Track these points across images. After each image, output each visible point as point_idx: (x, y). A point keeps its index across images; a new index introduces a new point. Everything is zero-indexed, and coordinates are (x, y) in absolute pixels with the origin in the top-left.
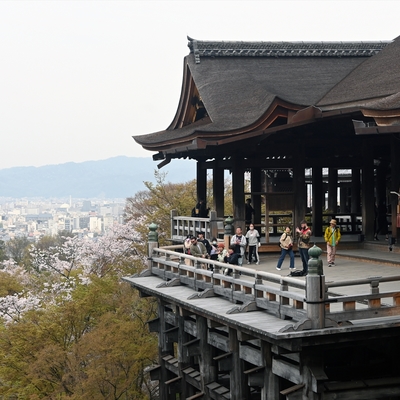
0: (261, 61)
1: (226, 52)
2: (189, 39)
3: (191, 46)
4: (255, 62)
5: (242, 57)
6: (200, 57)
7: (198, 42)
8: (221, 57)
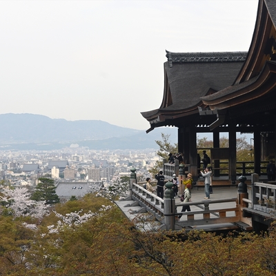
0: (211, 65)
1: (189, 60)
2: (167, 52)
3: (167, 56)
4: (207, 65)
5: (200, 62)
6: (173, 63)
7: (172, 53)
8: (186, 63)
